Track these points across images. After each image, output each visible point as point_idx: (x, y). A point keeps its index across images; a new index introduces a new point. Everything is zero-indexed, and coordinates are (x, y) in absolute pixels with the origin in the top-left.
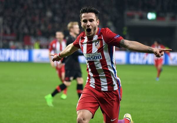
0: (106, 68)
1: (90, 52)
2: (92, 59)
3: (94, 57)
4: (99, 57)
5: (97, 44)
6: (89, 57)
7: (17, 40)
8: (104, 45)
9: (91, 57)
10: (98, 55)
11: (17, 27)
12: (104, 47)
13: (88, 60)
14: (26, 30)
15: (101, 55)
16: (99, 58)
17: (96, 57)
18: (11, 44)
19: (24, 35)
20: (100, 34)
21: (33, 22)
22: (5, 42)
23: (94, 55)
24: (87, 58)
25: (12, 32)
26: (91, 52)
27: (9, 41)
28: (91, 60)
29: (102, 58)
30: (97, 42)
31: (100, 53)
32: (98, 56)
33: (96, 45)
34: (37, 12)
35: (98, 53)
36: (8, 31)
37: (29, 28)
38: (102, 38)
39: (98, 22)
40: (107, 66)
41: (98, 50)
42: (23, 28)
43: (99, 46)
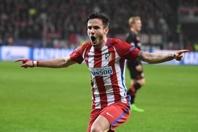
0: (115, 84)
1: (98, 66)
2: (101, 73)
3: (104, 71)
4: (110, 71)
5: (108, 56)
6: (97, 71)
7: (62, 38)
8: (116, 57)
9: (100, 71)
10: (109, 69)
11: (62, 24)
12: (115, 61)
13: (96, 75)
14: (72, 28)
15: (111, 69)
16: (109, 73)
17: (106, 71)
18: (56, 42)
19: (70, 32)
20: (110, 45)
21: (79, 19)
22: (49, 41)
23: (104, 69)
24: (95, 72)
25: (56, 30)
26: (100, 66)
27: (53, 39)
28: (100, 75)
29: (112, 73)
30: (108, 55)
31: (111, 67)
32: (108, 71)
33: (106, 58)
34: (84, 8)
35: (109, 66)
36: (53, 29)
37: (75, 26)
38: (115, 50)
39: (106, 31)
40: (117, 82)
41: (109, 64)
42: (68, 26)
43: (110, 58)
